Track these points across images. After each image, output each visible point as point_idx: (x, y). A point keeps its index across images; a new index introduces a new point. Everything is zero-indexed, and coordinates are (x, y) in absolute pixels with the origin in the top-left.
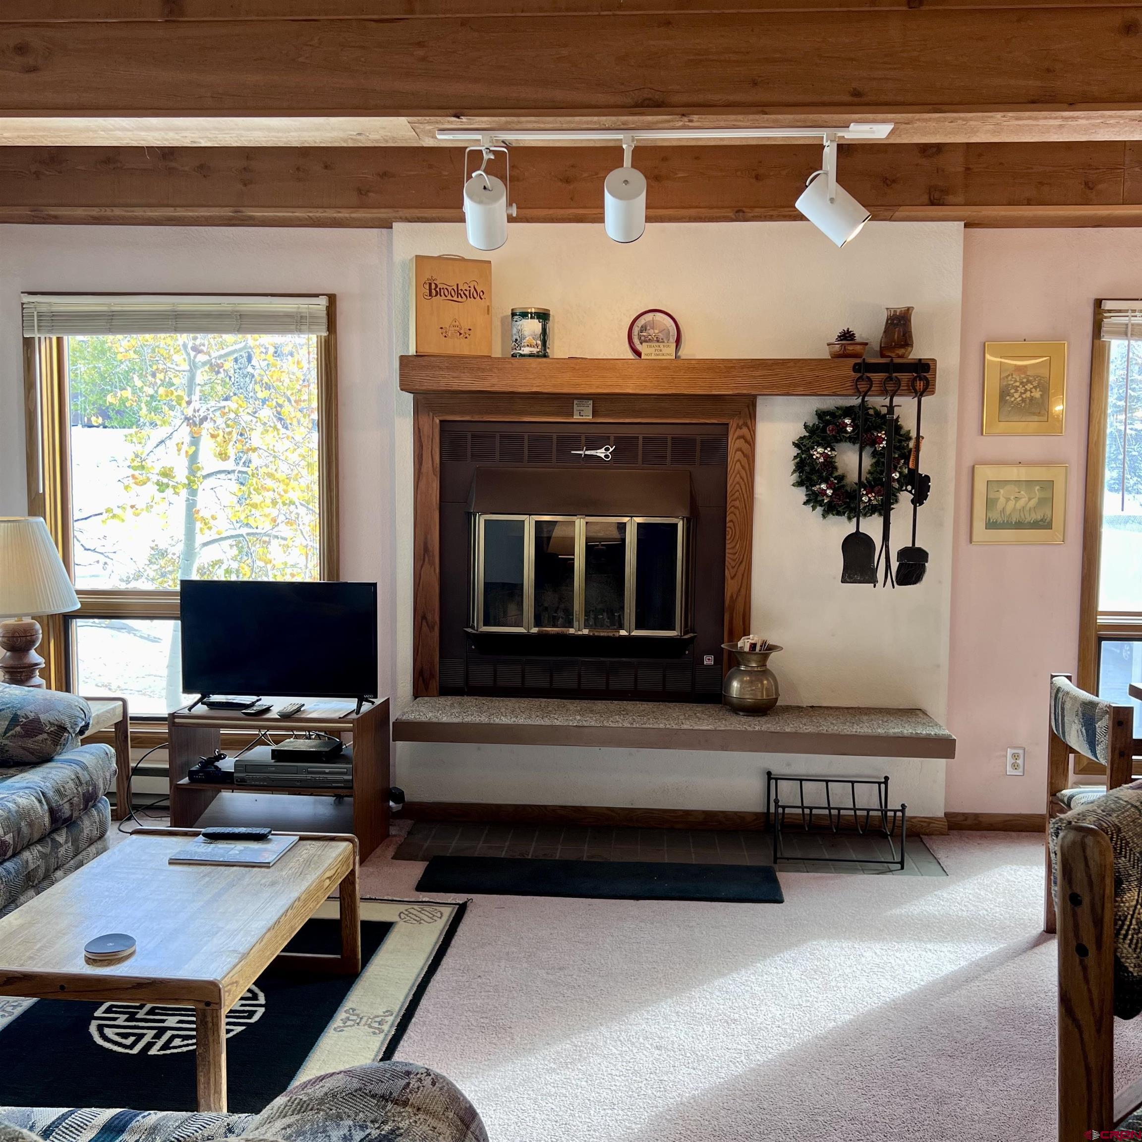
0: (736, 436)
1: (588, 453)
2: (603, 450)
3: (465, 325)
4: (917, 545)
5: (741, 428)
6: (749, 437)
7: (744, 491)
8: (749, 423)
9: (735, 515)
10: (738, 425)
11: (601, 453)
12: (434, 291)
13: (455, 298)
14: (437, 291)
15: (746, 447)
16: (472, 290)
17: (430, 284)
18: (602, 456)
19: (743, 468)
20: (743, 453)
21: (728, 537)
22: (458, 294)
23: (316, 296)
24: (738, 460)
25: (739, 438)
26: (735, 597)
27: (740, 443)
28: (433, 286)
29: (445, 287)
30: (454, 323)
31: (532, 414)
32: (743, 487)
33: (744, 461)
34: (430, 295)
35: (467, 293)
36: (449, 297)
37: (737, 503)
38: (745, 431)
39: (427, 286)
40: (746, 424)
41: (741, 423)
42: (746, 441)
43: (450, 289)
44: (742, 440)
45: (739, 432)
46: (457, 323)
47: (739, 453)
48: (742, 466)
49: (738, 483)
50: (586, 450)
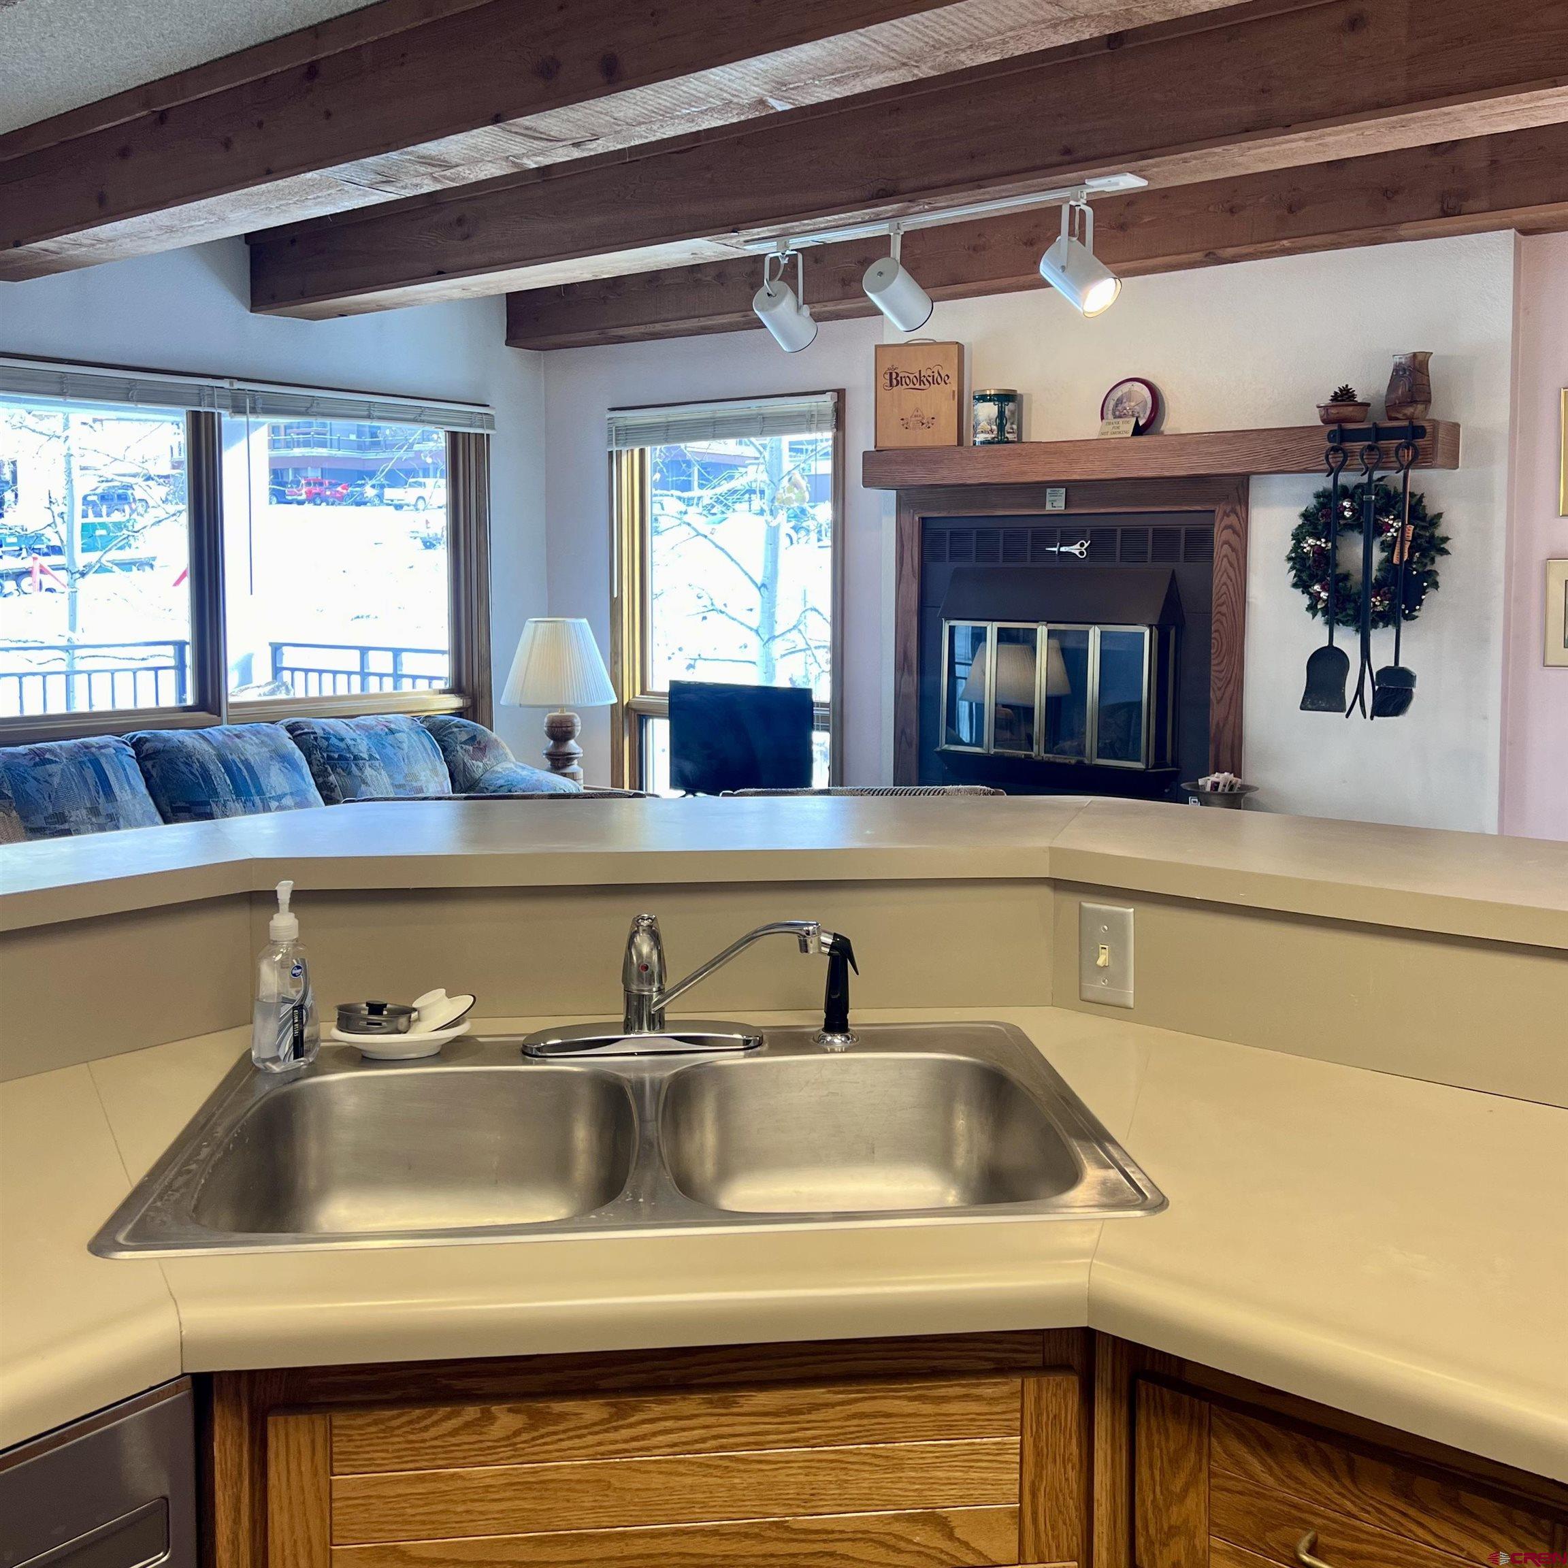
0: (1223, 525)
1: (1063, 549)
2: (1077, 546)
3: (928, 413)
4: (1401, 665)
5: (1228, 516)
6: (1238, 527)
7: (1232, 593)
8: (1238, 508)
9: (1222, 623)
10: (1225, 512)
11: (1075, 549)
12: (895, 382)
13: (917, 386)
14: (898, 381)
15: (1233, 539)
16: (936, 375)
17: (891, 374)
18: (1077, 552)
19: (1231, 565)
20: (1230, 546)
21: (1213, 651)
22: (921, 382)
23: (823, 392)
24: (1226, 556)
25: (1226, 527)
26: (1221, 724)
27: (1227, 535)
28: (894, 376)
29: (907, 375)
30: (916, 413)
31: (1004, 507)
32: (1231, 591)
33: (1233, 556)
34: (891, 385)
35: (930, 379)
36: (911, 386)
37: (1224, 609)
38: (1232, 519)
39: (888, 376)
40: (1234, 511)
41: (1228, 509)
42: (1235, 532)
43: (911, 376)
44: (1230, 531)
45: (1227, 521)
46: (919, 413)
47: (1226, 546)
48: (1229, 562)
49: (1225, 584)
50: (1061, 546)
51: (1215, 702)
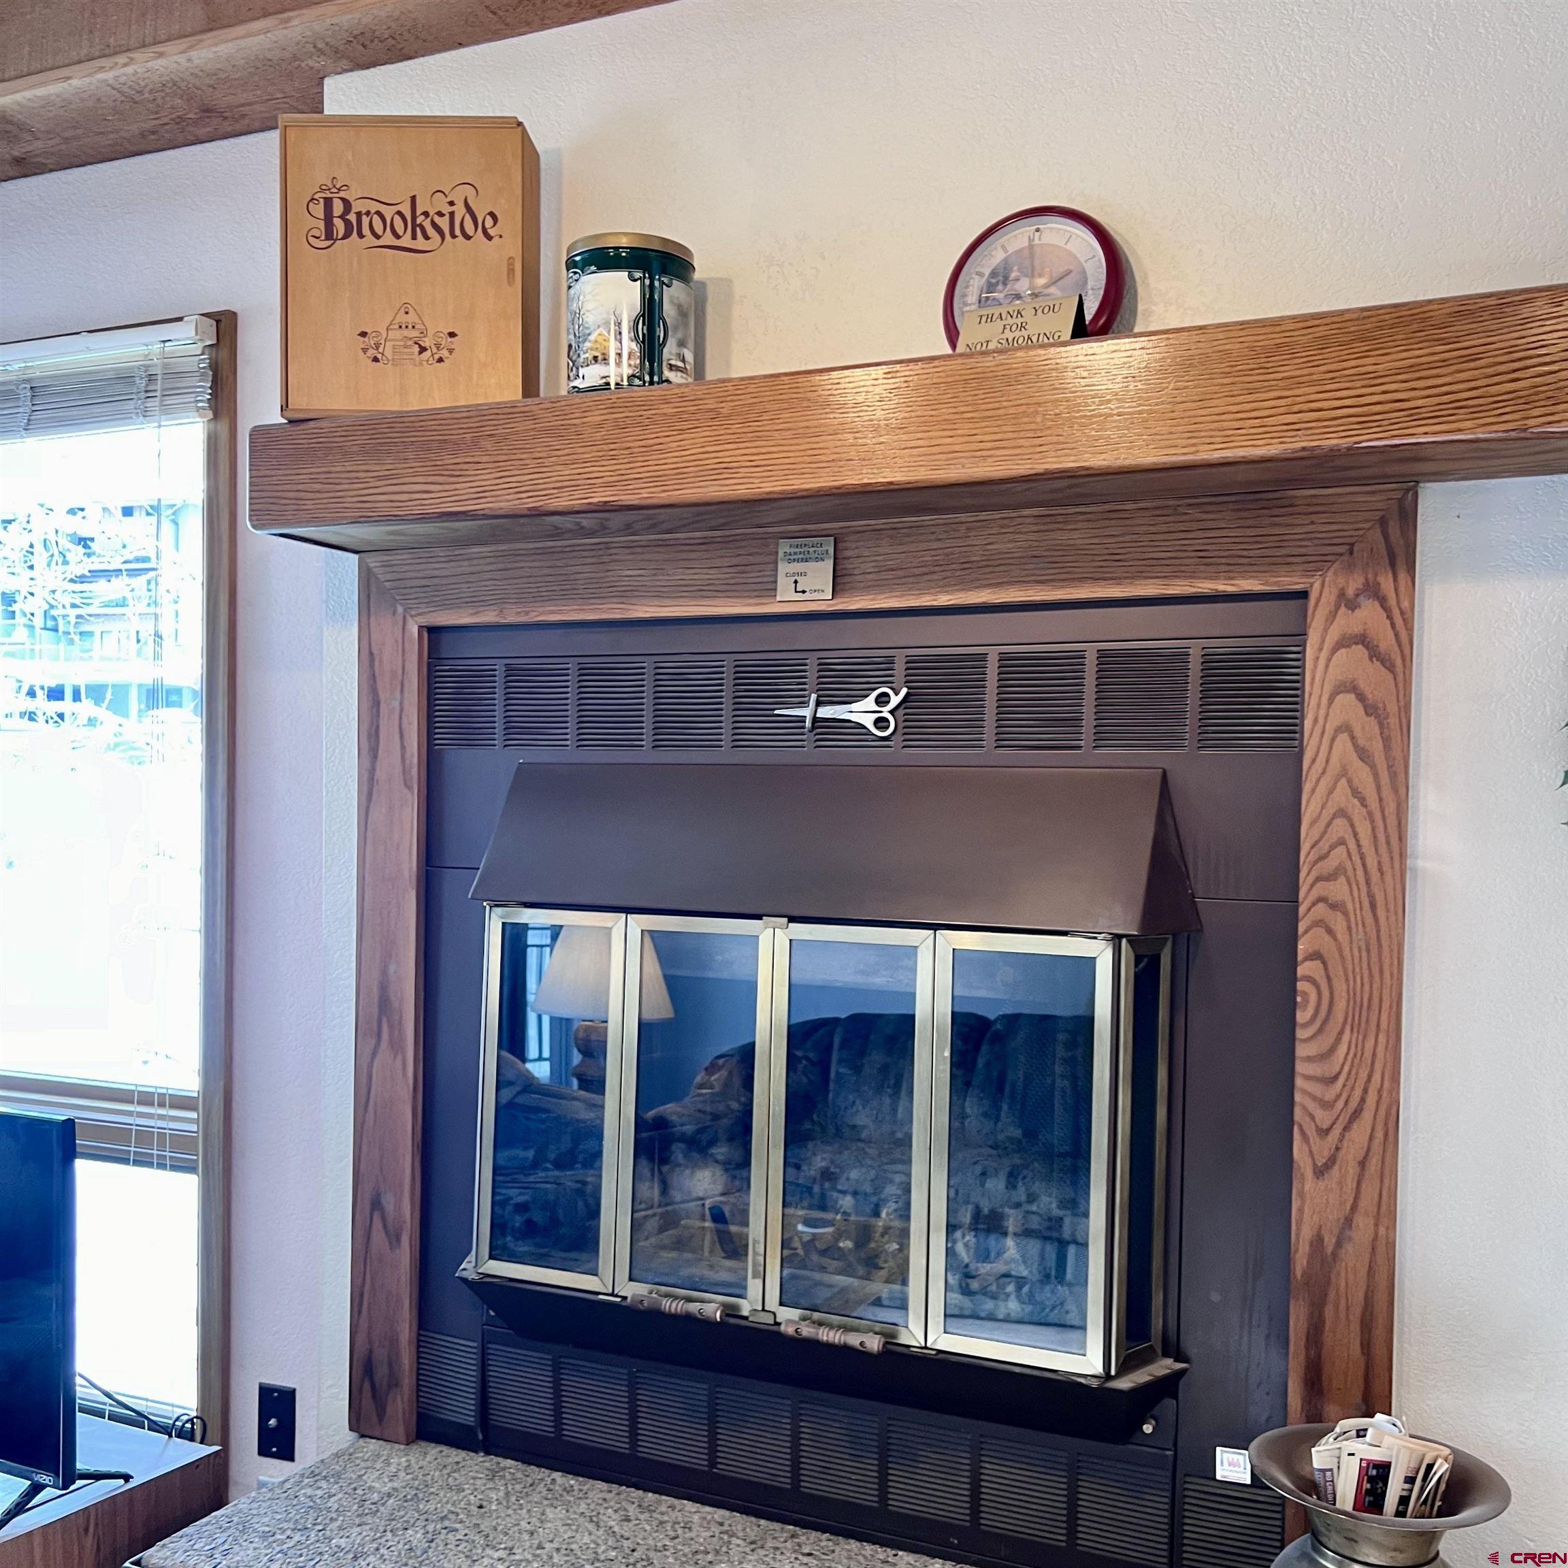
0: (1333, 635)
1: (825, 712)
2: (869, 703)
3: (437, 320)
5: (1352, 606)
6: (1386, 641)
7: (1366, 842)
8: (1386, 583)
10: (1342, 594)
11: (862, 712)
12: (339, 225)
13: (406, 241)
14: (348, 224)
15: (1371, 676)
16: (460, 210)
17: (328, 202)
18: (868, 721)
19: (1363, 755)
20: (1361, 697)
21: (1302, 1016)
22: (416, 229)
24: (1345, 728)
25: (1344, 642)
26: (1330, 1241)
27: (1352, 662)
28: (338, 208)
29: (375, 206)
31: (659, 595)
32: (1366, 832)
33: (1366, 728)
34: (329, 235)
35: (444, 223)
36: (388, 239)
37: (1338, 890)
38: (1369, 615)
39: (319, 210)
41: (1354, 584)
42: (1375, 654)
43: (388, 212)
44: (1359, 650)
45: (1347, 622)
47: (1348, 699)
48: (1356, 746)
49: (1342, 813)
50: (819, 704)
51: (1309, 1173)
